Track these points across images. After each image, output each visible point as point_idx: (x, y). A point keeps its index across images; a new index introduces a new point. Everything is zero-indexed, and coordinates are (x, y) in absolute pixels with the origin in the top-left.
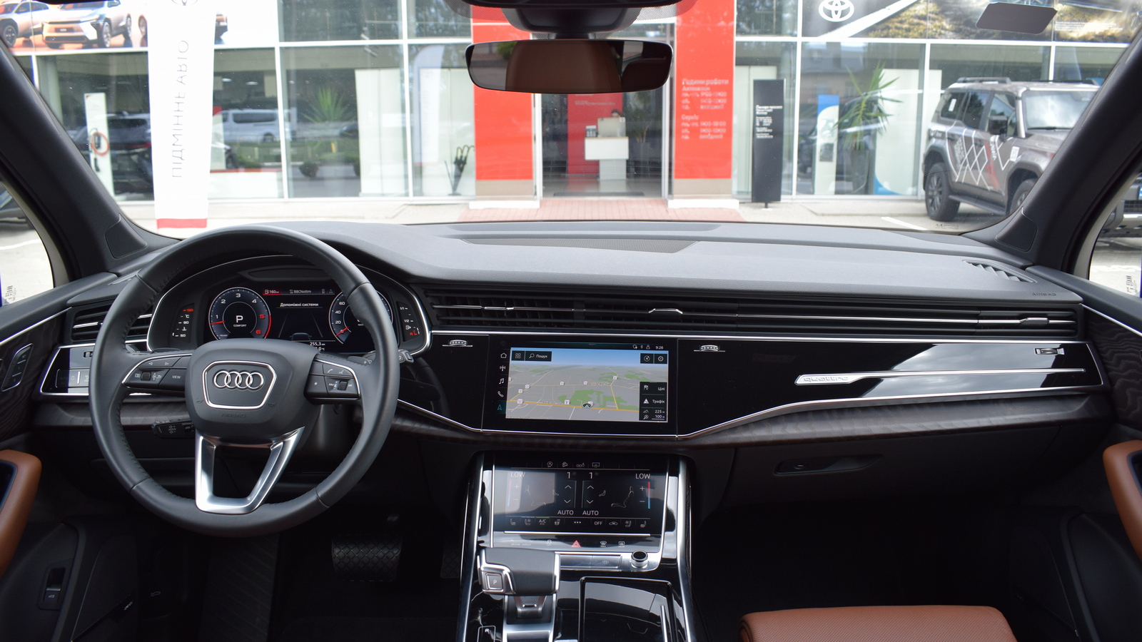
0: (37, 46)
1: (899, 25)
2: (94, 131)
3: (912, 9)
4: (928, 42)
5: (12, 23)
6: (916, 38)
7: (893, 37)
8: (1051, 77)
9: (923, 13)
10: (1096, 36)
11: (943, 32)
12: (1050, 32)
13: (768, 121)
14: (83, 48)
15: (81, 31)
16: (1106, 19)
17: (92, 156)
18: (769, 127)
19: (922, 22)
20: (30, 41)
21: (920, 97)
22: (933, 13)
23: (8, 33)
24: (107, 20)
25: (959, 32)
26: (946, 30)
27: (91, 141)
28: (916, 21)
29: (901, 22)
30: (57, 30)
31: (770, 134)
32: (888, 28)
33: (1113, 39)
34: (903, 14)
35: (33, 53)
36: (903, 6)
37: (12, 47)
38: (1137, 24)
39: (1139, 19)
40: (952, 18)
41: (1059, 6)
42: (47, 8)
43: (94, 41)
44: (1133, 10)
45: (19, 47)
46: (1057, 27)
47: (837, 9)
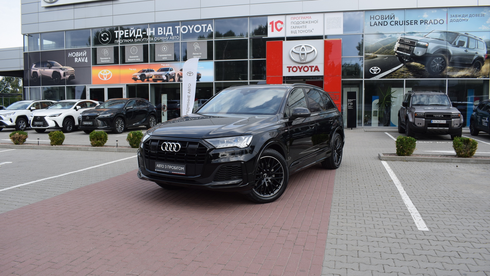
0: (150, 81)
1: (395, 74)
3: (399, 69)
4: (405, 79)
5: (145, 75)
6: (401, 78)
7: (393, 78)
8: (447, 91)
9: (403, 71)
10: (462, 76)
11: (409, 76)
12: (446, 75)
13: (352, 104)
14: (162, 82)
15: (162, 77)
16: (465, 71)
17: (162, 111)
18: (352, 106)
19: (403, 73)
22: (406, 71)
23: (143, 77)
24: (169, 75)
25: (415, 76)
26: (410, 75)
27: (162, 107)
28: (401, 73)
29: (396, 74)
30: (156, 77)
31: (352, 107)
32: (392, 75)
33: (468, 77)
34: (396, 71)
35: (149, 83)
36: (396, 69)
37: (144, 81)
38: (476, 72)
39: (477, 70)
40: (413, 72)
41: (448, 67)
42: (154, 71)
43: (165, 80)
44: (475, 68)
45: (146, 81)
46: (448, 74)
47: (375, 70)
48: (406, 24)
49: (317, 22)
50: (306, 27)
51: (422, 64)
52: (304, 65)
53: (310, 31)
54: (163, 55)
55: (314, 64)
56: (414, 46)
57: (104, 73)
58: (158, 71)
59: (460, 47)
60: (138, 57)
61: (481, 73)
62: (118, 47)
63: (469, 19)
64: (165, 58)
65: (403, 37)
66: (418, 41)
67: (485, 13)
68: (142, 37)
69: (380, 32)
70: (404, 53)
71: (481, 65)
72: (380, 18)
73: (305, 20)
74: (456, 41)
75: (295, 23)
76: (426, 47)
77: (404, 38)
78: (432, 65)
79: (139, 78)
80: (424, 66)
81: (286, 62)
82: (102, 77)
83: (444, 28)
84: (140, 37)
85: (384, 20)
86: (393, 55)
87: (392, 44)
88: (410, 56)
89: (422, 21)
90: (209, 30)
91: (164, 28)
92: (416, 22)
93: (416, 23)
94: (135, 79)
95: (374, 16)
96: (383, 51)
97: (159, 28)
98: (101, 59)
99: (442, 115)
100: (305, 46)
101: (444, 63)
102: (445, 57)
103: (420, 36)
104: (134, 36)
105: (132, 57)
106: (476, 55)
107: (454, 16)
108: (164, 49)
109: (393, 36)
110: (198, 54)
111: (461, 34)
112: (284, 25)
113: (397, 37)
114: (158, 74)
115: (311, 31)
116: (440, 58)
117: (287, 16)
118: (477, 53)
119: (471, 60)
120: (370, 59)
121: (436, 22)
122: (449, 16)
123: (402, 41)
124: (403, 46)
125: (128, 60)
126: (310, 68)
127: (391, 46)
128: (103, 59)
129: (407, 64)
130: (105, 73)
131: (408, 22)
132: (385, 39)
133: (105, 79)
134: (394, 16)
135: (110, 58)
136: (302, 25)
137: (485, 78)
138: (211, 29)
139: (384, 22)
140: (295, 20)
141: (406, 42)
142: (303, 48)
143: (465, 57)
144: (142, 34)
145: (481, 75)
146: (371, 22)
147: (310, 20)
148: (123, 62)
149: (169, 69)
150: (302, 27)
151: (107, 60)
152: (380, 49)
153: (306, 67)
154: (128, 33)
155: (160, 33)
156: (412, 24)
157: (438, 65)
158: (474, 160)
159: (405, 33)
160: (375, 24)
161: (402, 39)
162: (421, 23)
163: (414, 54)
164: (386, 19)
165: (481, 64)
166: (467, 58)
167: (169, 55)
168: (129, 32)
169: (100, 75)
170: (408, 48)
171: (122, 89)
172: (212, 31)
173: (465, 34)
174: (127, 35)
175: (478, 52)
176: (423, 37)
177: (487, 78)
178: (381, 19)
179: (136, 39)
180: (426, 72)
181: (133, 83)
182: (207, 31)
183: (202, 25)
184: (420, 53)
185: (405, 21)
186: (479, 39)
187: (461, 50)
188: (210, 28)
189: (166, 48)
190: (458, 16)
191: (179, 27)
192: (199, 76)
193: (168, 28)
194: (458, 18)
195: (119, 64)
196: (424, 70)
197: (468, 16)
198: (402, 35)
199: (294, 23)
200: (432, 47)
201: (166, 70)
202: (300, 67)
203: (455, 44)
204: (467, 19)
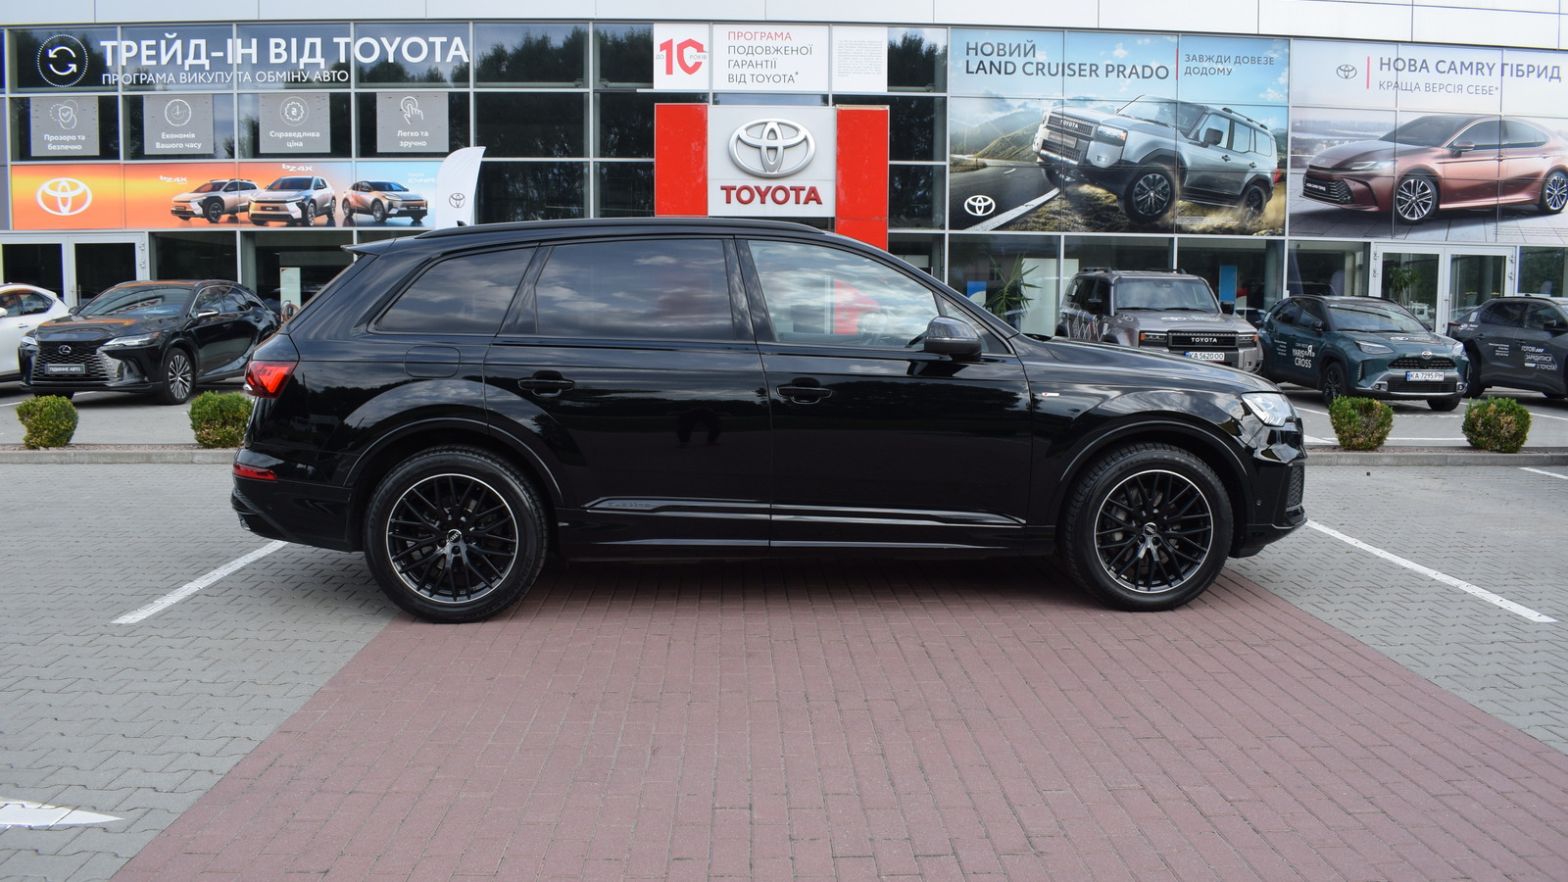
0: (242, 222)
1: (1036, 219)
2: (288, 303)
3: (1048, 205)
4: (1063, 234)
5: (220, 201)
6: (1051, 231)
7: (1031, 230)
8: (1175, 267)
9: (1058, 208)
10: (1215, 228)
11: (1076, 225)
12: (1173, 225)
14: (287, 226)
15: (287, 210)
16: (1223, 214)
19: (1057, 216)
20: (236, 217)
21: (1058, 282)
22: (1066, 209)
23: (214, 209)
24: (313, 201)
25: (1090, 226)
26: (1079, 223)
28: (1052, 216)
29: (1038, 217)
30: (263, 209)
32: (1027, 222)
33: (1230, 231)
34: (1040, 210)
35: (238, 229)
36: (1040, 203)
37: (216, 222)
38: (1251, 218)
39: (1254, 213)
40: (1085, 213)
41: (1180, 203)
42: (255, 188)
43: (298, 220)
44: (1248, 206)
45: (224, 223)
46: (1179, 221)
47: (980, 204)
48: (1066, 74)
49: (810, 51)
50: (774, 65)
51: (1110, 190)
52: (774, 184)
53: (787, 80)
54: (290, 135)
55: (804, 181)
56: (1090, 139)
57: (60, 190)
58: (271, 188)
59: (1210, 146)
60: (193, 136)
61: (1264, 221)
62: (117, 97)
63: (1235, 68)
64: (296, 144)
65: (1060, 110)
66: (1099, 124)
67: (1275, 56)
68: (207, 68)
69: (994, 93)
70: (1060, 158)
71: (1265, 200)
72: (996, 50)
73: (770, 43)
74: (1199, 128)
75: (741, 50)
76: (1119, 143)
77: (1063, 115)
78: (1137, 195)
79: (199, 210)
80: (1115, 197)
81: (718, 172)
82: (52, 203)
83: (1167, 90)
84: (200, 68)
85: (1007, 58)
86: (1031, 161)
87: (1027, 130)
88: (1078, 165)
89: (1110, 68)
90: (454, 56)
91: (294, 41)
92: (1094, 68)
93: (1095, 71)
94: (184, 214)
95: (977, 44)
96: (1003, 150)
97: (273, 41)
98: (45, 141)
99: (1213, 337)
100: (779, 124)
101: (1168, 189)
102: (1171, 173)
103: (1103, 109)
104: (179, 62)
105: (172, 136)
106: (1252, 170)
107: (1194, 58)
108: (294, 111)
109: (1032, 105)
110: (417, 134)
111: (1212, 109)
112: (707, 54)
113: (1042, 109)
114: (270, 199)
115: (791, 79)
116: (1158, 176)
117: (716, 27)
118: (1252, 166)
119: (1239, 183)
120: (966, 171)
121: (1148, 72)
122: (1182, 58)
123: (1055, 123)
124: (1057, 138)
125: (154, 144)
126: (792, 194)
127: (1025, 136)
128: (56, 138)
129: (1069, 189)
130: (64, 190)
131: (1071, 66)
132: (1009, 113)
133: (65, 211)
134: (1033, 46)
135: (83, 138)
136: (764, 57)
137: (1273, 234)
138: (462, 52)
139: (1006, 63)
140: (742, 41)
141: (1067, 127)
142: (772, 131)
143: (1223, 176)
144: (208, 56)
145: (1264, 226)
146: (968, 62)
147: (787, 42)
148: (137, 153)
149: (309, 181)
150: (764, 63)
151: (71, 143)
152: (995, 142)
153: (781, 188)
154: (153, 53)
155: (278, 56)
156: (1083, 73)
157: (1152, 194)
158: (1390, 456)
159: (1065, 98)
160: (981, 67)
161: (1056, 116)
162: (1107, 72)
163: (1087, 161)
164: (1011, 55)
165: (1264, 196)
166: (1227, 177)
167: (313, 134)
168: (157, 47)
169: (44, 194)
170: (1071, 142)
171: (130, 247)
172: (466, 60)
173: (1224, 109)
174: (149, 58)
175: (1256, 164)
176: (1111, 112)
177: (1280, 235)
178: (998, 55)
179: (187, 72)
180: (1121, 213)
181: (176, 226)
182: (449, 59)
183: (431, 39)
184: (1103, 159)
185: (1063, 64)
186: (1258, 126)
187: (1212, 156)
188: (457, 49)
189: (298, 109)
190: (1205, 59)
191: (347, 40)
192: (421, 208)
193: (308, 41)
194: (1206, 64)
195: (122, 161)
196: (1115, 209)
197: (1233, 60)
198: (1055, 105)
199: (736, 50)
200: (1136, 145)
201: (302, 184)
202: (763, 189)
203: (1197, 137)
204: (1230, 68)
